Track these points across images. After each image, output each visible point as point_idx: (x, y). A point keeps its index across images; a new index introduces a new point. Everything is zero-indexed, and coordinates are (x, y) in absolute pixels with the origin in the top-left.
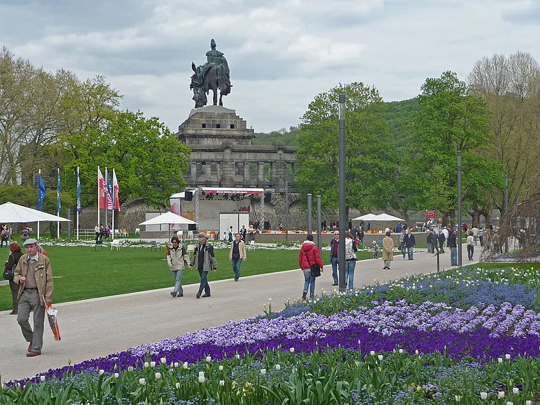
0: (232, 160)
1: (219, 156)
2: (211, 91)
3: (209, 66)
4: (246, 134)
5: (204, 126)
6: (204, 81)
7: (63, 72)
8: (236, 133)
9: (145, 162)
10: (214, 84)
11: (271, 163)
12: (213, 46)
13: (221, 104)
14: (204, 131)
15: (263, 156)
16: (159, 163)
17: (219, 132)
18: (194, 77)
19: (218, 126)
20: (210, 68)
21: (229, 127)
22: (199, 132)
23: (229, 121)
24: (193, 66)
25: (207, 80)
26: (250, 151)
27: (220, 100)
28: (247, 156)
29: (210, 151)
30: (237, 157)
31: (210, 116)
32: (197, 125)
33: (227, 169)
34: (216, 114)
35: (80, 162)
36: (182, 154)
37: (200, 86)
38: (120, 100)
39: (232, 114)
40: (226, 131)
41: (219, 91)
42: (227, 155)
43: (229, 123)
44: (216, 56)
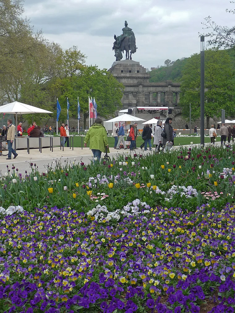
0: (143, 91)
1: (135, 89)
2: (125, 51)
3: (124, 36)
4: (146, 76)
5: (122, 71)
6: (121, 45)
7: (54, 44)
8: (140, 75)
9: (102, 93)
10: (127, 47)
11: (165, 93)
12: (126, 25)
13: (131, 58)
14: (122, 75)
15: (160, 89)
16: (109, 94)
17: (130, 75)
18: (115, 43)
19: (130, 72)
20: (124, 38)
21: (136, 72)
22: (119, 75)
23: (136, 69)
24: (115, 36)
25: (123, 45)
26: (153, 86)
27: (131, 56)
28: (152, 89)
29: (131, 86)
30: (146, 89)
31: (125, 66)
32: (118, 71)
33: (140, 96)
34: (129, 65)
35: (69, 94)
36: (119, 88)
37: (118, 48)
38: (85, 59)
39: (138, 64)
40: (135, 74)
41: (130, 51)
42: (141, 88)
43: (136, 70)
44: (127, 31)
